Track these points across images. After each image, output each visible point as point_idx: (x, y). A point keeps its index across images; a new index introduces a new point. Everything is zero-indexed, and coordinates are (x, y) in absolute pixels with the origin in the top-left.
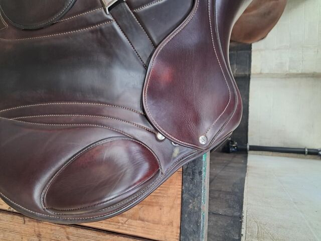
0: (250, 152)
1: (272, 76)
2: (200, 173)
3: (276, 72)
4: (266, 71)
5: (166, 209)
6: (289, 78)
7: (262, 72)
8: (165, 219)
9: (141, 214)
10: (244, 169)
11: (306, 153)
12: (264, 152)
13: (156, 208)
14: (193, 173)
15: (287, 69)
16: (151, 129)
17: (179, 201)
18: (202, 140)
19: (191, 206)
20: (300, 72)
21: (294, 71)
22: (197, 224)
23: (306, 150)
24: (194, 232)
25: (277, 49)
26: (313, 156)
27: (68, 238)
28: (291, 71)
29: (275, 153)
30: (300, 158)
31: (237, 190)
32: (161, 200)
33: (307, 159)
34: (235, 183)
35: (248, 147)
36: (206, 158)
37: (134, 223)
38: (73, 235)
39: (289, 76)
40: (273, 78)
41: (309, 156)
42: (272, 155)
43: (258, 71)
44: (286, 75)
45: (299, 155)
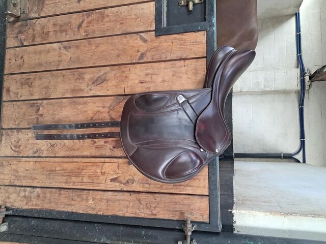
0: (235, 159)
1: (251, 93)
2: (216, 164)
3: (253, 90)
4: (245, 90)
5: (202, 181)
6: (264, 94)
7: (242, 90)
8: (202, 185)
9: (191, 184)
10: (232, 171)
11: (282, 157)
12: (248, 159)
13: (198, 181)
14: (213, 165)
15: (262, 87)
16: (198, 147)
17: (207, 177)
18: (217, 151)
19: (213, 178)
20: (273, 89)
21: (268, 89)
22: (216, 185)
23: (282, 155)
24: (215, 189)
25: (254, 71)
26: (288, 160)
27: (155, 199)
28: (266, 89)
29: (256, 159)
30: (277, 161)
31: (228, 183)
32: (199, 177)
33: (283, 162)
34: (226, 180)
35: (234, 154)
36: (218, 158)
37: (188, 188)
38: (158, 198)
39: (264, 93)
40: (251, 95)
41: (284, 160)
42: (254, 161)
43: (239, 90)
44: (263, 92)
45: (276, 160)
